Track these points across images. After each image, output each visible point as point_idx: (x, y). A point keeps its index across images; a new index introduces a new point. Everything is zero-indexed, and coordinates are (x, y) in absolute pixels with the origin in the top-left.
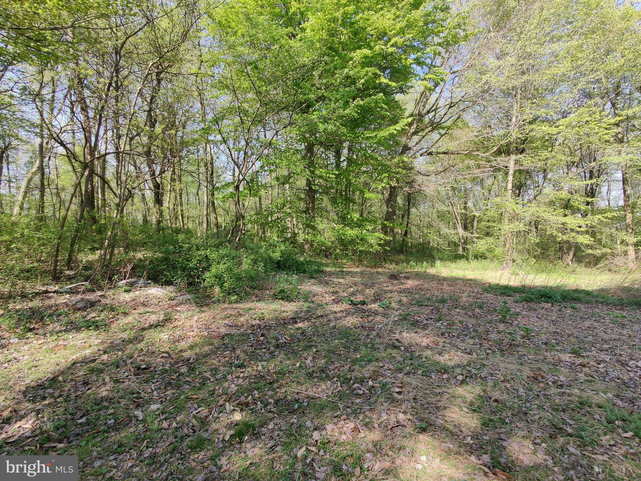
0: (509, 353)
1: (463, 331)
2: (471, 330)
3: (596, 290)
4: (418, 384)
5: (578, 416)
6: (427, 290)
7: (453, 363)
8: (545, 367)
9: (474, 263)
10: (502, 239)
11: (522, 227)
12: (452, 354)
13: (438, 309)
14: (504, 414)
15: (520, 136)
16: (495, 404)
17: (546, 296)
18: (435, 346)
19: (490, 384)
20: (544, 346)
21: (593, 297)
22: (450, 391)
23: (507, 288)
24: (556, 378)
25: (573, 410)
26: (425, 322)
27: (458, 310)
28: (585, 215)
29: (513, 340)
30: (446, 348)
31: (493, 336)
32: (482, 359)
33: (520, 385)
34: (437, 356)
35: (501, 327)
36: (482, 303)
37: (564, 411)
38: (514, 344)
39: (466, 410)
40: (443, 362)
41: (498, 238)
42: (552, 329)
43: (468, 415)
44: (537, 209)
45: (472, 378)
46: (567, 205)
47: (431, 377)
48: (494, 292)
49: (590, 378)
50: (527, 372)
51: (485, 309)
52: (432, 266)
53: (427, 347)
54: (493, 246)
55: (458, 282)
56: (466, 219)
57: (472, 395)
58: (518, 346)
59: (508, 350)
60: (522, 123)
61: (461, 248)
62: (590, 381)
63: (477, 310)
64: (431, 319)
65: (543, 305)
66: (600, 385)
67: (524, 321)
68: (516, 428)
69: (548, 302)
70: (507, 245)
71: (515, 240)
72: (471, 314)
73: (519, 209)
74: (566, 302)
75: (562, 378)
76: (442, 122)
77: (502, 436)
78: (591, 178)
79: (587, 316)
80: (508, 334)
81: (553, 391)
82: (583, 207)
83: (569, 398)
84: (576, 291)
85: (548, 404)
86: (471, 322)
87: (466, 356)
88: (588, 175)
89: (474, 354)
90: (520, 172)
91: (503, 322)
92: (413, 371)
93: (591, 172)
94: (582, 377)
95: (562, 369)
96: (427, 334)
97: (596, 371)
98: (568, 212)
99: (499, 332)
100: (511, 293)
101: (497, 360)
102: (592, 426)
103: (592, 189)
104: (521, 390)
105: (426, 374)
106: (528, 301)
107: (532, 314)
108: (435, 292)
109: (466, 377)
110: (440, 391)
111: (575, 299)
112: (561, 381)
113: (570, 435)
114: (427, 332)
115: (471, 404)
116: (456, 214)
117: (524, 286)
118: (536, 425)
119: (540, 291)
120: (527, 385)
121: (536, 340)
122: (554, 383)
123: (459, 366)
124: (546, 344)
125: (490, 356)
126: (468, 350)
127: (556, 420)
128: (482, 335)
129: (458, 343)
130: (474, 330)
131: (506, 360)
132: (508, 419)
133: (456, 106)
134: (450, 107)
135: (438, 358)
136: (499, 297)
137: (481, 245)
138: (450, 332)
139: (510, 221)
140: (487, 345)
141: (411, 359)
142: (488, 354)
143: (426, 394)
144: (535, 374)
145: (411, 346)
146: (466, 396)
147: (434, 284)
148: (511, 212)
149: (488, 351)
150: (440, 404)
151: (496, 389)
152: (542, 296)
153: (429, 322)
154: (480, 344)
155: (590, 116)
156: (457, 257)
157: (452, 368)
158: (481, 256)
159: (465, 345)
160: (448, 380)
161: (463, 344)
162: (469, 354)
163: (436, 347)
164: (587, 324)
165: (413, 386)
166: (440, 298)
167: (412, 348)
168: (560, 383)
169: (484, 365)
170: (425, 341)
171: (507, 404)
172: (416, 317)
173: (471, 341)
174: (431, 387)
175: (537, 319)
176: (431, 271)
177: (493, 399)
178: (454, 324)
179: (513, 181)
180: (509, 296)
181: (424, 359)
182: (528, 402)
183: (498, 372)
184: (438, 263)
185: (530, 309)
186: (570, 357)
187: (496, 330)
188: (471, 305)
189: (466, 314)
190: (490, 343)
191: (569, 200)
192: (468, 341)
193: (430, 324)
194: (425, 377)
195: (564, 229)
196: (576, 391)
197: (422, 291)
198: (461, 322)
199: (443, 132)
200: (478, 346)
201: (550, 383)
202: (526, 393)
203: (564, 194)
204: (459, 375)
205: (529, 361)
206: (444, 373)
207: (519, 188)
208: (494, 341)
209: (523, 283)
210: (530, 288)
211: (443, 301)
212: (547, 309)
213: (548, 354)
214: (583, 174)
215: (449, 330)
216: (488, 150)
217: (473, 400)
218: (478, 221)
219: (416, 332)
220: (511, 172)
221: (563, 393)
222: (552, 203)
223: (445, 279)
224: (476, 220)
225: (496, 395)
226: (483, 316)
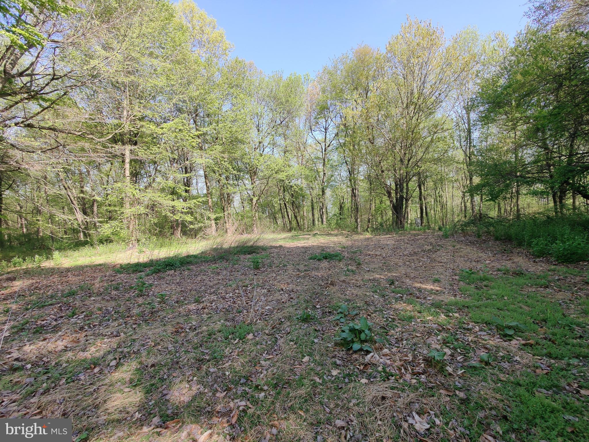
0: (153, 320)
1: (105, 317)
2: (113, 313)
3: (199, 254)
4: (65, 395)
5: (210, 344)
6: (47, 287)
7: (102, 353)
8: (181, 320)
9: (101, 248)
10: (125, 222)
11: (142, 210)
12: (99, 344)
13: (68, 305)
14: (162, 373)
15: (133, 129)
16: (153, 368)
17: (169, 265)
18: (75, 345)
19: (144, 353)
20: (176, 305)
21: (199, 258)
22: (107, 381)
23: (138, 265)
24: (190, 324)
25: (206, 342)
26: (54, 323)
27: (93, 298)
28: (185, 200)
29: (153, 308)
30: (91, 341)
31: (135, 311)
32: (131, 335)
33: (168, 342)
34: (81, 353)
35: (140, 300)
36: (118, 284)
37: (201, 346)
38: (155, 311)
39: (127, 390)
40: (90, 356)
41: (122, 222)
42: (179, 289)
43: (131, 393)
44: (154, 194)
45: (126, 357)
46: (173, 192)
47: (80, 380)
48: (126, 271)
49: (210, 315)
50: (170, 329)
51: (122, 289)
52: (47, 258)
53: (66, 349)
54: (118, 230)
55: (85, 270)
56: (84, 204)
57: (130, 373)
58: (158, 312)
59: (151, 318)
60: (133, 118)
61: (82, 234)
62: (210, 318)
63: (114, 292)
64: (62, 317)
65: (168, 272)
66: (216, 318)
67: (157, 290)
68: (174, 379)
69: (172, 270)
70: (131, 227)
71: (137, 221)
72: (108, 298)
73: (138, 194)
74: (184, 266)
75: (194, 323)
76: (42, 92)
77: (165, 392)
78: (186, 172)
79: (197, 274)
80: (148, 304)
81: (191, 334)
82: (184, 194)
83: (202, 335)
84: (188, 256)
85: (190, 347)
86: (110, 306)
87: (114, 340)
88: (184, 170)
89: (122, 334)
90: (135, 161)
91: (141, 296)
92: (53, 385)
93: (186, 168)
94: (204, 316)
95: (193, 316)
96: (60, 336)
97: (212, 309)
98: (175, 197)
99: (140, 306)
100: (142, 269)
101: (144, 331)
102: (219, 346)
103: (187, 180)
104: (170, 346)
105: (73, 379)
106: (157, 273)
107: (162, 282)
108: (59, 286)
109: (120, 359)
110: (95, 387)
111: (188, 263)
112: (194, 325)
113: (209, 361)
114: (60, 333)
115: (131, 381)
116: (72, 198)
117: (152, 261)
118: (187, 367)
119: (165, 262)
120: (173, 340)
121: (170, 301)
122: (190, 329)
123: (109, 352)
124: (177, 302)
125: (137, 329)
126: (115, 333)
127: (198, 355)
128: (125, 314)
129: (103, 330)
130: (115, 313)
131: (152, 327)
132: (165, 375)
133: (60, 80)
134: (53, 79)
135: (82, 355)
136: (132, 275)
137: (106, 229)
138: (90, 324)
139: (132, 205)
140: (131, 321)
141: (46, 373)
142: (134, 329)
143: (78, 401)
144: (176, 328)
145: (41, 359)
146: (124, 377)
147: (56, 278)
148: (132, 197)
149: (134, 326)
150: (97, 402)
151: (151, 355)
152: (167, 265)
153: (60, 322)
154: (125, 322)
155: (183, 126)
156: (78, 245)
157: (103, 358)
158: (106, 240)
159: (110, 329)
160: (101, 372)
161: (108, 330)
162: (117, 336)
163: (77, 344)
164: (199, 278)
165: (58, 401)
166: (67, 291)
167: (44, 359)
168: (194, 327)
169: (134, 340)
170: (61, 343)
171: (162, 363)
172: (39, 322)
173: (116, 324)
174: (82, 390)
175: (167, 285)
176: (47, 264)
177: (150, 365)
178: (92, 313)
179: (130, 168)
180: (141, 272)
181: (64, 365)
182: (177, 352)
183: (148, 340)
184: (56, 254)
185: (160, 278)
186: (195, 306)
187: (136, 305)
188: (107, 289)
189: (103, 299)
190: (134, 318)
191: (174, 188)
192: (113, 324)
193: (62, 323)
194: (71, 384)
195: (174, 211)
196: (205, 328)
197: (40, 289)
198: (100, 309)
199: (45, 104)
200: (124, 325)
201: (188, 330)
202: (174, 347)
203: (170, 183)
204: (111, 361)
205: (169, 320)
206: (95, 367)
207: (135, 175)
208: (137, 315)
209: (150, 258)
210: (157, 261)
211: (72, 294)
212: (172, 275)
213: (181, 309)
214: (180, 169)
215: (88, 322)
216: (102, 135)
217: (132, 377)
218: (98, 206)
219: (45, 339)
220: (127, 160)
221: (198, 333)
222: (163, 190)
223: (68, 270)
224: (96, 205)
225: (152, 360)
226: (121, 296)
